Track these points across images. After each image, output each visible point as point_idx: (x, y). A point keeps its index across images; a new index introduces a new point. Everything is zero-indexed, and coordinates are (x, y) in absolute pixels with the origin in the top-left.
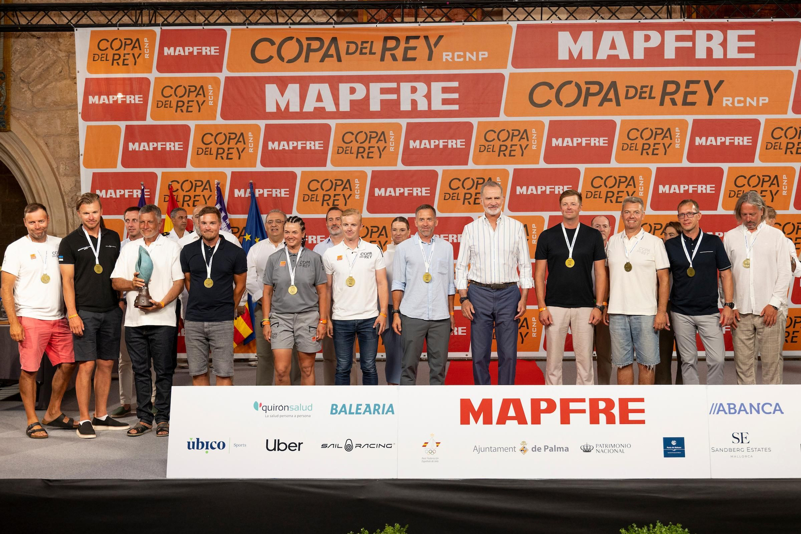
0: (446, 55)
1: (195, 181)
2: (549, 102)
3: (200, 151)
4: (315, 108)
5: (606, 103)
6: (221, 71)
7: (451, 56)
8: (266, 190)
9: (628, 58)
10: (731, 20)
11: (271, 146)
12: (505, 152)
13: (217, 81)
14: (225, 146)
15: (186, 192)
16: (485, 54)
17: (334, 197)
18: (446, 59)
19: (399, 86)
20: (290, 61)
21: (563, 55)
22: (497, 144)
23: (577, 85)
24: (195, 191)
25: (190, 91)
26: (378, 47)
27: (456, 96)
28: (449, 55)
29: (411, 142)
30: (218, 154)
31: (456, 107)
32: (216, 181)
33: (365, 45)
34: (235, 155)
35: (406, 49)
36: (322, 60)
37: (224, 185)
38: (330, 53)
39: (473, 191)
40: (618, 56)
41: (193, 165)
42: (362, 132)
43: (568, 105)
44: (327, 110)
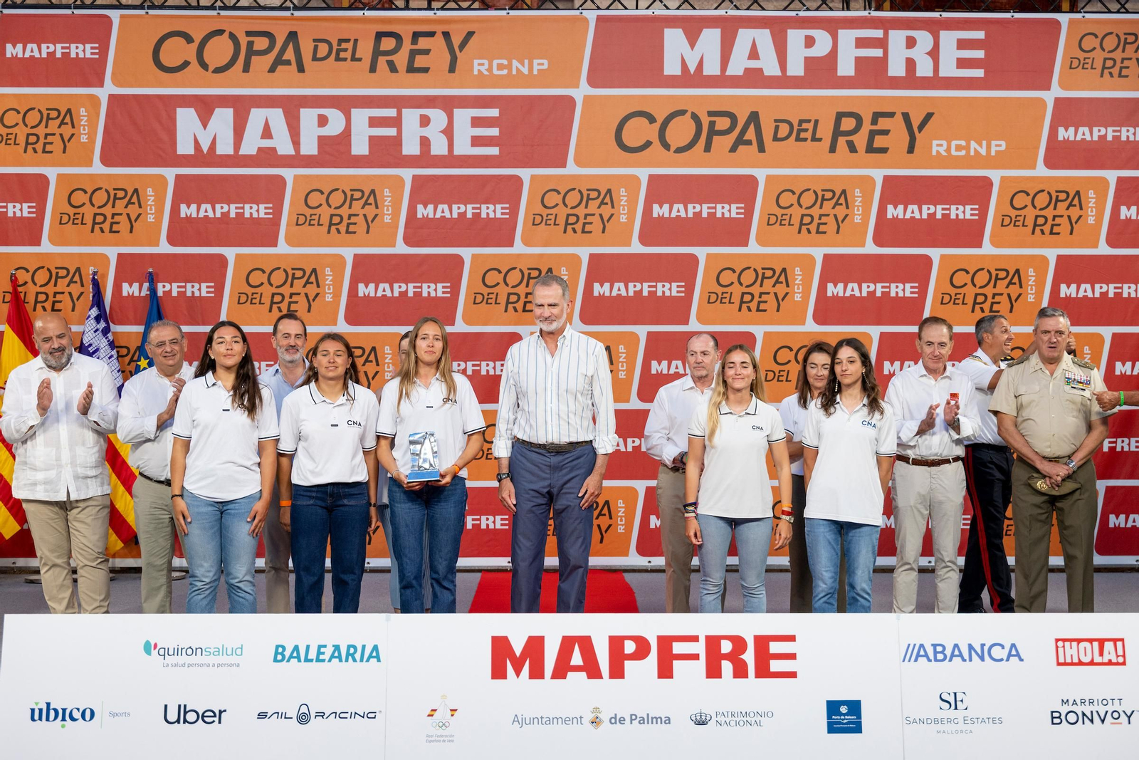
0: (479, 64)
1: (56, 268)
2: (648, 144)
3: (65, 219)
4: (260, 149)
5: (741, 148)
6: (102, 86)
7: (486, 66)
8: (175, 285)
9: (778, 72)
10: (945, 15)
11: (184, 211)
12: (575, 226)
13: (95, 101)
14: (108, 210)
15: (41, 286)
16: (543, 64)
17: (291, 297)
18: (479, 71)
19: (399, 113)
20: (218, 70)
21: (671, 68)
22: (562, 212)
23: (695, 117)
24: (55, 285)
25: (49, 118)
26: (365, 50)
27: (494, 132)
28: (483, 64)
29: (420, 208)
30: (94, 223)
31: (494, 151)
32: (91, 269)
33: (344, 45)
34: (124, 226)
35: (413, 54)
36: (272, 70)
37: (105, 276)
38: (285, 57)
39: (522, 290)
40: (761, 70)
41: (53, 241)
42: (337, 189)
43: (680, 150)
44: (280, 153)
